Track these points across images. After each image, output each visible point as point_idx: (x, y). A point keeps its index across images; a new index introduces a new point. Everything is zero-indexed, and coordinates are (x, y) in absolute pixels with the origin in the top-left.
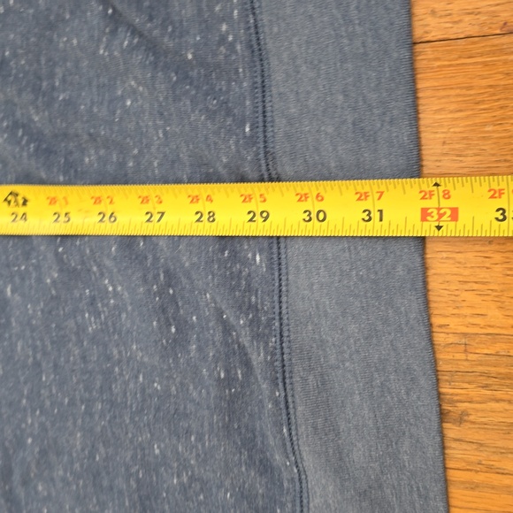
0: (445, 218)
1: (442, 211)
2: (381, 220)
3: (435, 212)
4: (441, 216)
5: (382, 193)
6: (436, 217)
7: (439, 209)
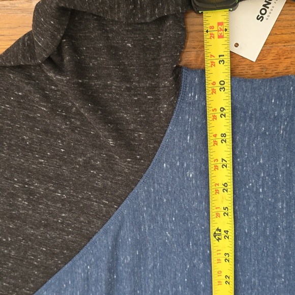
0: (222, 28)
1: (219, 29)
2: (223, 56)
3: (219, 32)
4: (221, 30)
5: (211, 55)
6: (222, 32)
7: (218, 31)
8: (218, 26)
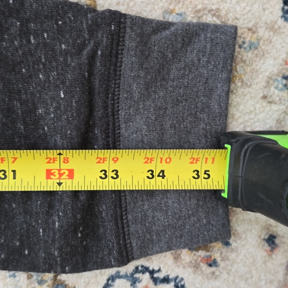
8: (68, 170)
